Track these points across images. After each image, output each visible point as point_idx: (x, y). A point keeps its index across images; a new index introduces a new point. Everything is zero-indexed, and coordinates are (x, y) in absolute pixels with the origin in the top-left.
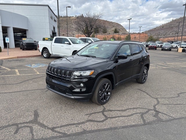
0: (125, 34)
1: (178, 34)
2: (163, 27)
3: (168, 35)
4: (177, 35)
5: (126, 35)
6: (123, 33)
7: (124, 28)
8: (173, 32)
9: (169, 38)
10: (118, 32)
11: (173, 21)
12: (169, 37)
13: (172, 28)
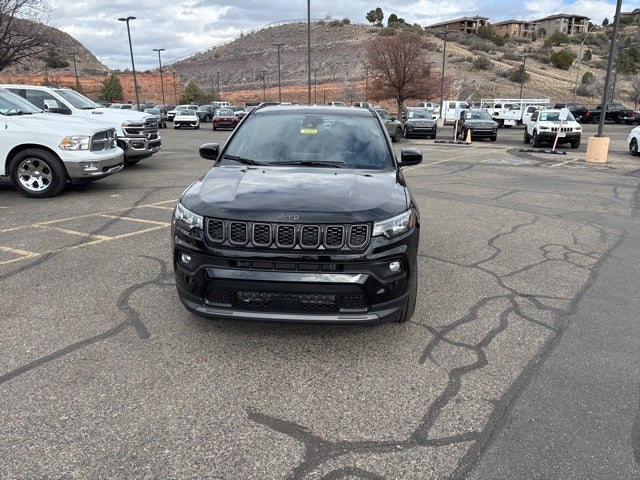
0: (94, 73)
1: (263, 78)
2: (217, 56)
3: (235, 83)
4: (260, 82)
5: (102, 79)
6: (86, 70)
7: (87, 51)
8: (249, 75)
9: (243, 93)
10: (65, 65)
11: (244, 39)
12: (241, 89)
13: (244, 59)
